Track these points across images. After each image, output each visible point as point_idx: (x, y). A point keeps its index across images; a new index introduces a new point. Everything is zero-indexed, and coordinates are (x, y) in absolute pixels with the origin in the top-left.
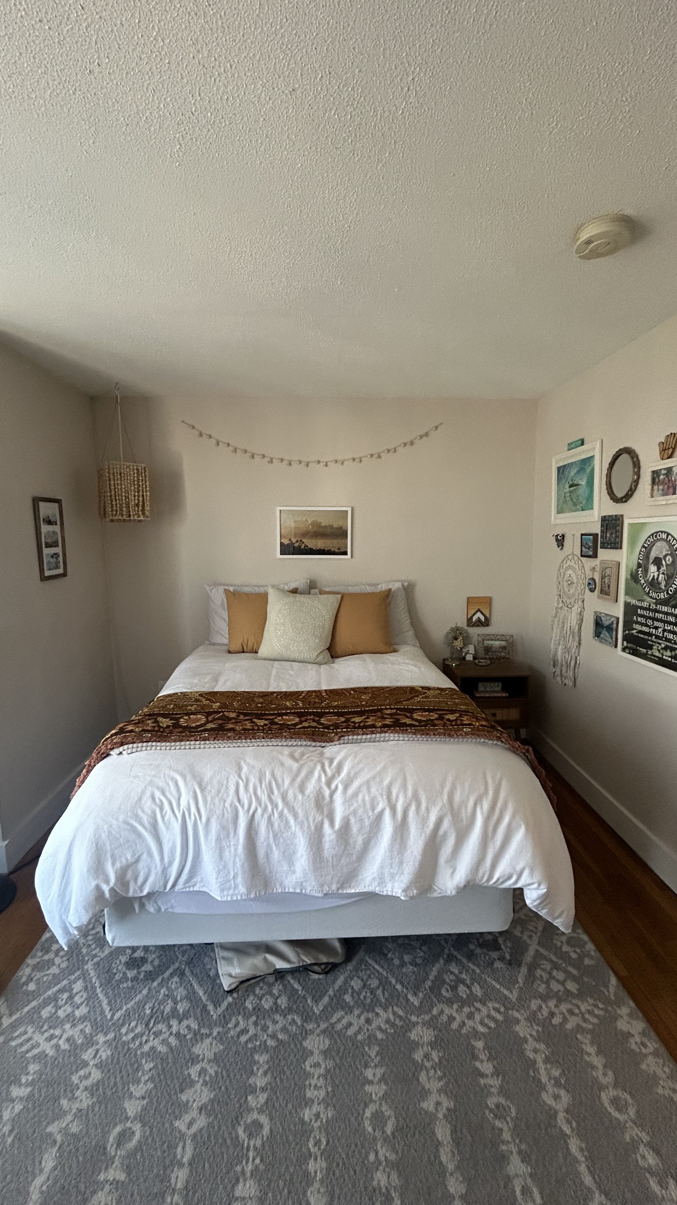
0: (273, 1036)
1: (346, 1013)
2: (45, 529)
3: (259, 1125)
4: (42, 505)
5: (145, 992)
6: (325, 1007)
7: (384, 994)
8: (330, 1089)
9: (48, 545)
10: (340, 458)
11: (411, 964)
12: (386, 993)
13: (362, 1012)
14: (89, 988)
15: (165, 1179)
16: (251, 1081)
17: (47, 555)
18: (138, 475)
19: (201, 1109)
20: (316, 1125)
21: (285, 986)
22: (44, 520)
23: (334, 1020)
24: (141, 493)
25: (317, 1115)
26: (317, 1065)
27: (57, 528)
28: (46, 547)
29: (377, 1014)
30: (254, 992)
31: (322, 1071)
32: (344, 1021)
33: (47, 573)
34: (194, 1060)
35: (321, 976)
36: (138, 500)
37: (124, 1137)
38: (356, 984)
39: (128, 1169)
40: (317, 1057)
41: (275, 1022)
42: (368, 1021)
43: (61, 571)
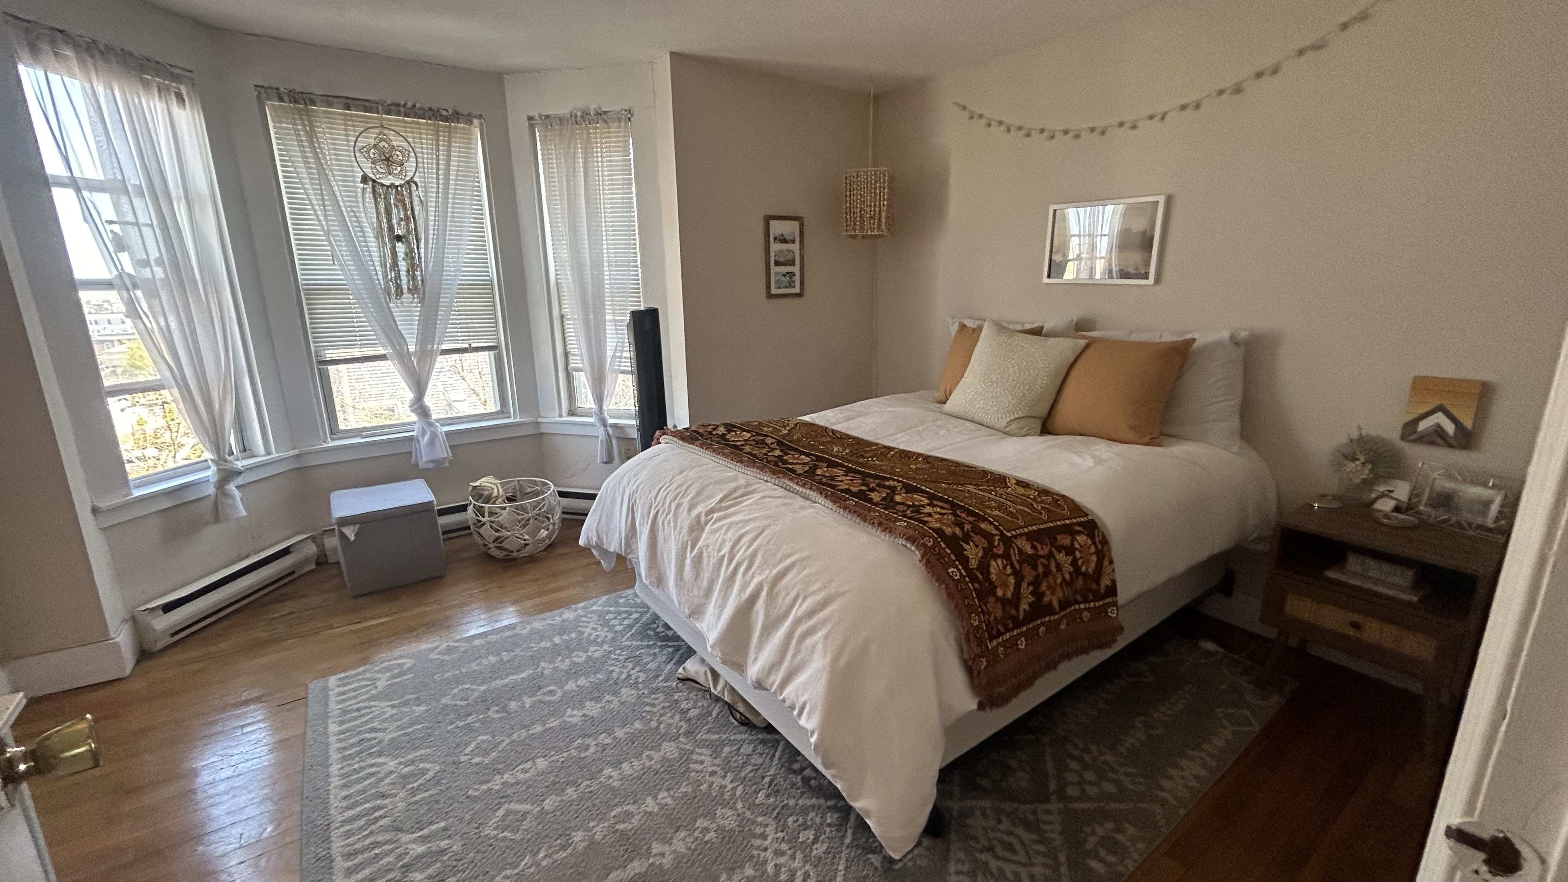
0: (660, 723)
1: (711, 755)
2: (775, 247)
3: (587, 748)
4: (772, 223)
5: (651, 643)
6: (707, 740)
7: (750, 772)
8: (635, 775)
9: (777, 263)
10: (1161, 109)
11: (803, 779)
12: (752, 774)
13: (719, 766)
14: (637, 620)
15: (533, 724)
16: (616, 729)
17: (776, 274)
18: (876, 182)
19: (584, 715)
20: (602, 779)
21: (710, 705)
22: (775, 239)
23: (697, 750)
24: (877, 203)
25: (611, 777)
26: (650, 758)
27: (795, 247)
28: (776, 265)
29: (724, 777)
30: (690, 692)
31: (647, 764)
32: (702, 758)
33: (774, 291)
34: (616, 693)
35: (736, 723)
36: (875, 210)
37: (551, 692)
38: (747, 749)
39: (533, 705)
40: (657, 756)
41: (672, 717)
42: (713, 773)
43: (797, 290)
